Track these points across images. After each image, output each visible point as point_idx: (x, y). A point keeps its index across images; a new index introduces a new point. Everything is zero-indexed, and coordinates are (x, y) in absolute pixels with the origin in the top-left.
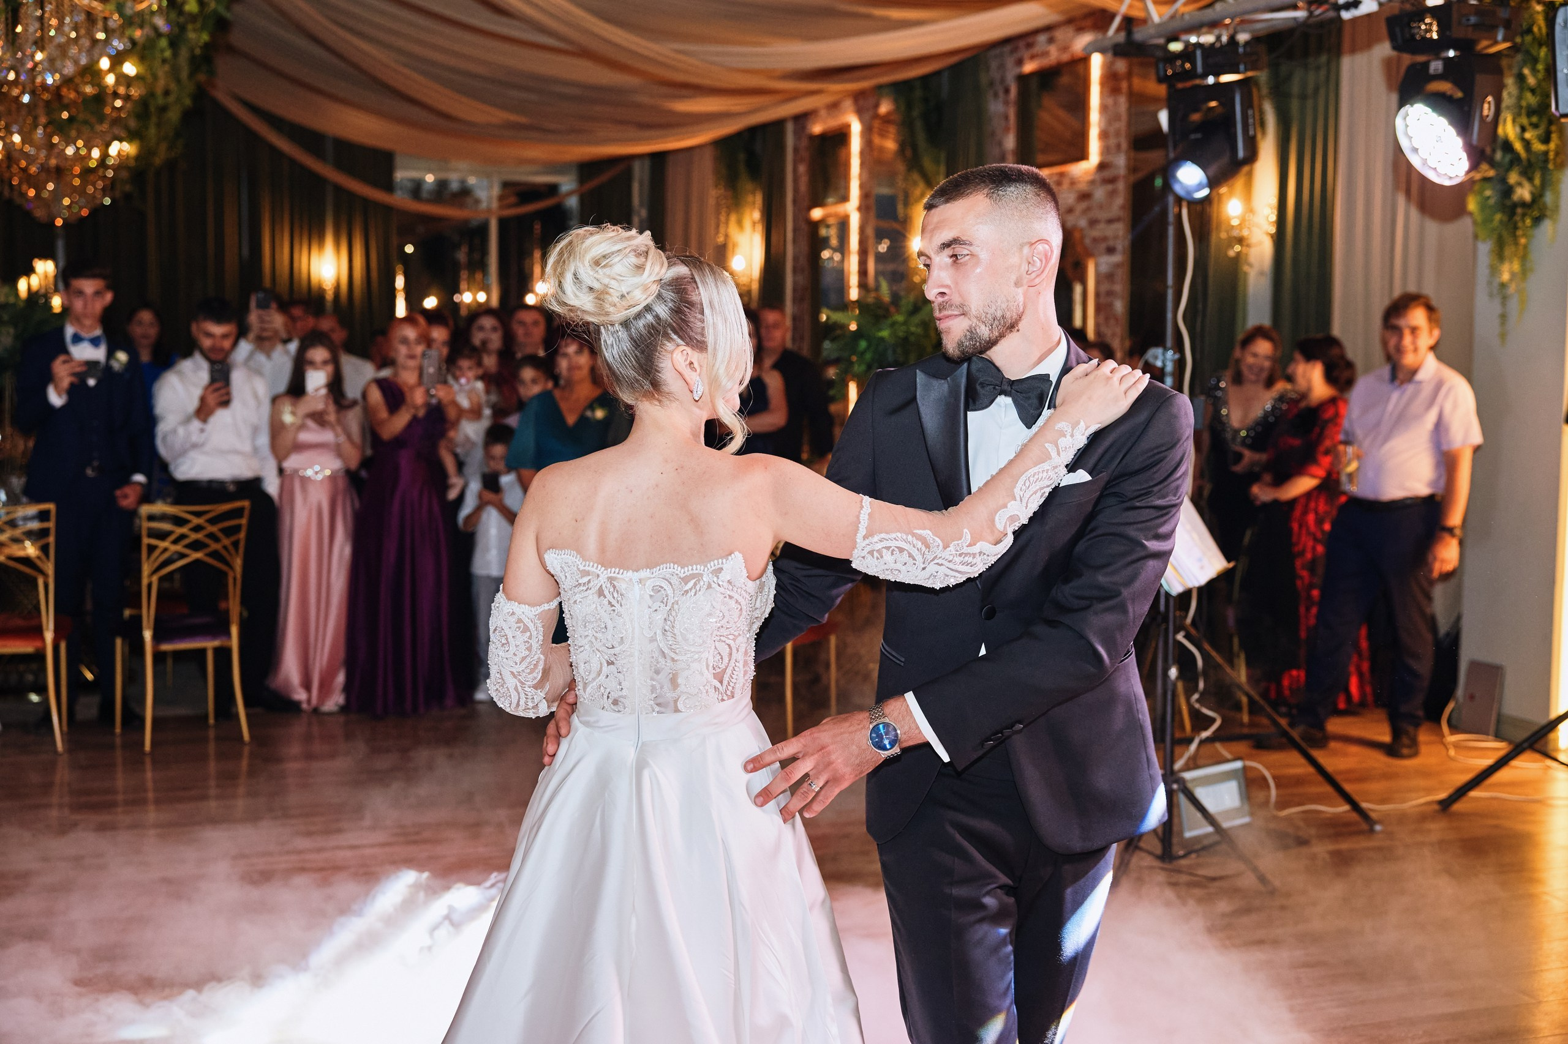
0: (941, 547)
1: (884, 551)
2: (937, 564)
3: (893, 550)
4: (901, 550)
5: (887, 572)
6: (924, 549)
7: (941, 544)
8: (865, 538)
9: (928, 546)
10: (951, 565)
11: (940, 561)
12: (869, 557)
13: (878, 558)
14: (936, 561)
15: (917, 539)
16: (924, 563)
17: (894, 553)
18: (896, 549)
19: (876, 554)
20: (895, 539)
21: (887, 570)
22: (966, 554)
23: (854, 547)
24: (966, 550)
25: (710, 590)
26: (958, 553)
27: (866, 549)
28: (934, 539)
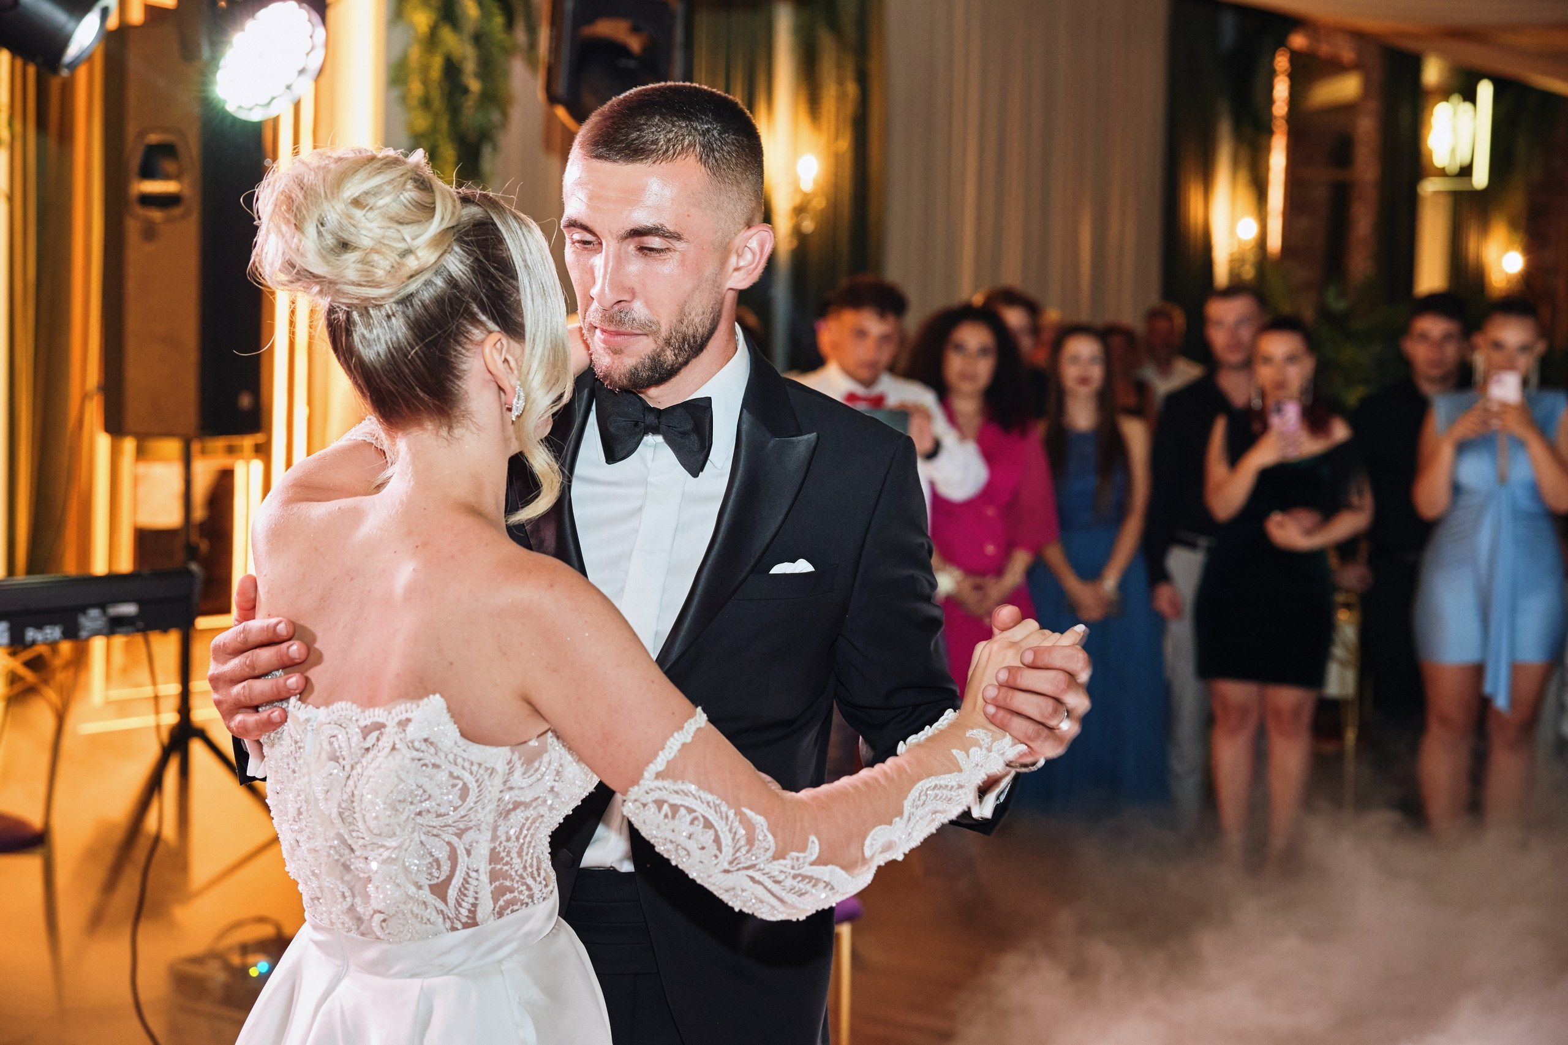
0: (770, 854)
1: (683, 811)
2: (752, 879)
3: (696, 818)
4: (708, 825)
5: (669, 846)
6: (743, 842)
7: (773, 849)
8: (659, 776)
9: (751, 841)
10: (775, 888)
11: (757, 876)
12: (653, 808)
13: (666, 816)
14: (751, 872)
15: (741, 821)
16: (731, 863)
17: (696, 822)
18: (702, 820)
19: (666, 807)
20: (708, 803)
21: (671, 842)
22: (804, 877)
23: (635, 782)
24: (808, 870)
25: (394, 752)
26: (793, 872)
27: (652, 793)
28: (765, 836)
